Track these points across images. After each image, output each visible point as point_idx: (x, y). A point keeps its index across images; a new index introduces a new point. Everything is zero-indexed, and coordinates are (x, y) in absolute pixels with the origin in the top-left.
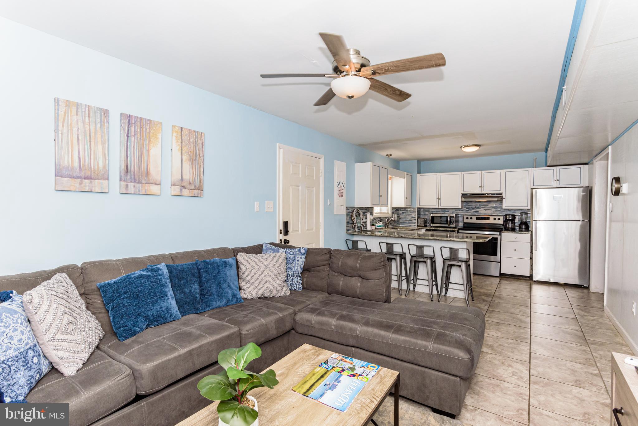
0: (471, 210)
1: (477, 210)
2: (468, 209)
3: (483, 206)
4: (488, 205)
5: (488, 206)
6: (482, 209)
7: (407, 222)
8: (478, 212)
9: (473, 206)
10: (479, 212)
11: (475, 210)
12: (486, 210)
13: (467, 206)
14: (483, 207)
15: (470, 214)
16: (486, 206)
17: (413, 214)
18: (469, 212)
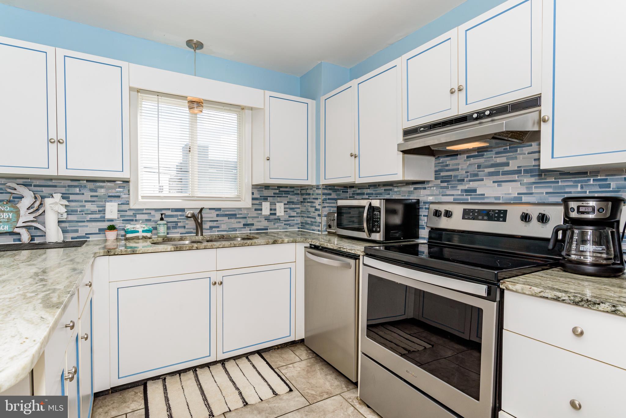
0: (454, 187)
1: (472, 185)
2: (445, 184)
3: (492, 170)
4: (507, 164)
5: (506, 169)
6: (488, 182)
7: (309, 220)
8: (475, 191)
9: (461, 173)
10: (478, 192)
11: (466, 187)
12: (499, 182)
13: (442, 174)
14: (491, 174)
15: (451, 199)
16: (501, 169)
17: (316, 201)
18: (448, 192)
